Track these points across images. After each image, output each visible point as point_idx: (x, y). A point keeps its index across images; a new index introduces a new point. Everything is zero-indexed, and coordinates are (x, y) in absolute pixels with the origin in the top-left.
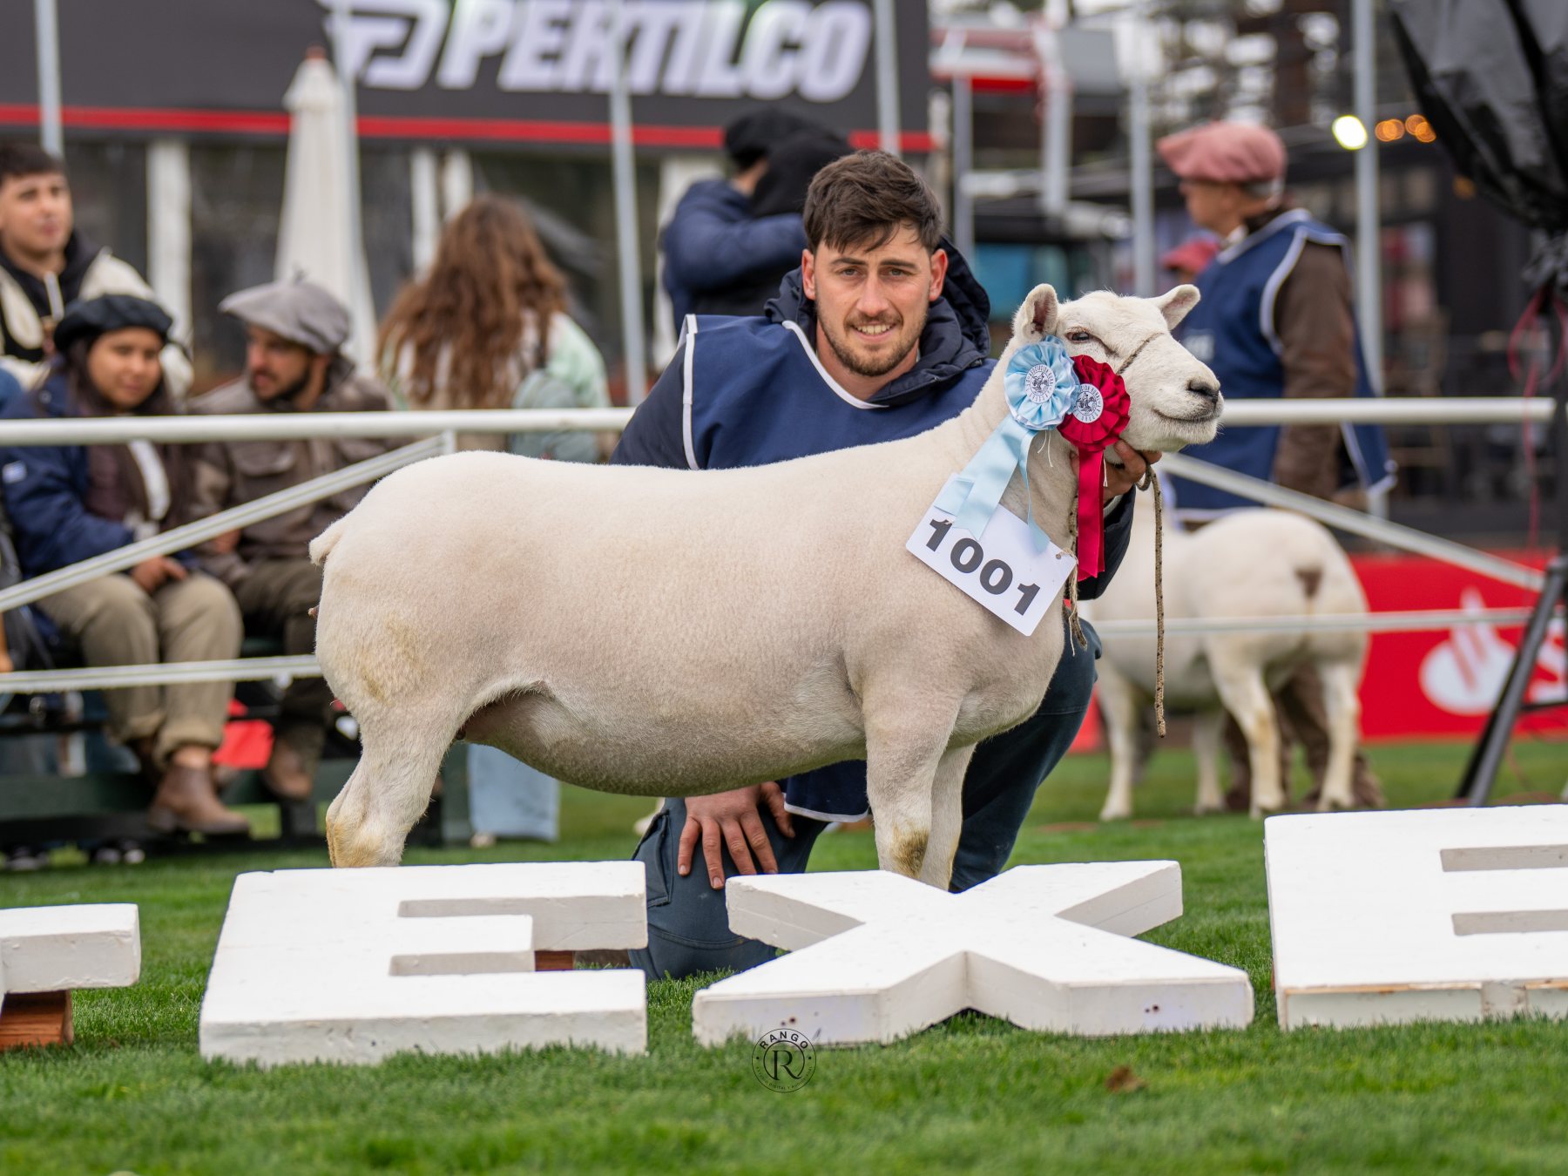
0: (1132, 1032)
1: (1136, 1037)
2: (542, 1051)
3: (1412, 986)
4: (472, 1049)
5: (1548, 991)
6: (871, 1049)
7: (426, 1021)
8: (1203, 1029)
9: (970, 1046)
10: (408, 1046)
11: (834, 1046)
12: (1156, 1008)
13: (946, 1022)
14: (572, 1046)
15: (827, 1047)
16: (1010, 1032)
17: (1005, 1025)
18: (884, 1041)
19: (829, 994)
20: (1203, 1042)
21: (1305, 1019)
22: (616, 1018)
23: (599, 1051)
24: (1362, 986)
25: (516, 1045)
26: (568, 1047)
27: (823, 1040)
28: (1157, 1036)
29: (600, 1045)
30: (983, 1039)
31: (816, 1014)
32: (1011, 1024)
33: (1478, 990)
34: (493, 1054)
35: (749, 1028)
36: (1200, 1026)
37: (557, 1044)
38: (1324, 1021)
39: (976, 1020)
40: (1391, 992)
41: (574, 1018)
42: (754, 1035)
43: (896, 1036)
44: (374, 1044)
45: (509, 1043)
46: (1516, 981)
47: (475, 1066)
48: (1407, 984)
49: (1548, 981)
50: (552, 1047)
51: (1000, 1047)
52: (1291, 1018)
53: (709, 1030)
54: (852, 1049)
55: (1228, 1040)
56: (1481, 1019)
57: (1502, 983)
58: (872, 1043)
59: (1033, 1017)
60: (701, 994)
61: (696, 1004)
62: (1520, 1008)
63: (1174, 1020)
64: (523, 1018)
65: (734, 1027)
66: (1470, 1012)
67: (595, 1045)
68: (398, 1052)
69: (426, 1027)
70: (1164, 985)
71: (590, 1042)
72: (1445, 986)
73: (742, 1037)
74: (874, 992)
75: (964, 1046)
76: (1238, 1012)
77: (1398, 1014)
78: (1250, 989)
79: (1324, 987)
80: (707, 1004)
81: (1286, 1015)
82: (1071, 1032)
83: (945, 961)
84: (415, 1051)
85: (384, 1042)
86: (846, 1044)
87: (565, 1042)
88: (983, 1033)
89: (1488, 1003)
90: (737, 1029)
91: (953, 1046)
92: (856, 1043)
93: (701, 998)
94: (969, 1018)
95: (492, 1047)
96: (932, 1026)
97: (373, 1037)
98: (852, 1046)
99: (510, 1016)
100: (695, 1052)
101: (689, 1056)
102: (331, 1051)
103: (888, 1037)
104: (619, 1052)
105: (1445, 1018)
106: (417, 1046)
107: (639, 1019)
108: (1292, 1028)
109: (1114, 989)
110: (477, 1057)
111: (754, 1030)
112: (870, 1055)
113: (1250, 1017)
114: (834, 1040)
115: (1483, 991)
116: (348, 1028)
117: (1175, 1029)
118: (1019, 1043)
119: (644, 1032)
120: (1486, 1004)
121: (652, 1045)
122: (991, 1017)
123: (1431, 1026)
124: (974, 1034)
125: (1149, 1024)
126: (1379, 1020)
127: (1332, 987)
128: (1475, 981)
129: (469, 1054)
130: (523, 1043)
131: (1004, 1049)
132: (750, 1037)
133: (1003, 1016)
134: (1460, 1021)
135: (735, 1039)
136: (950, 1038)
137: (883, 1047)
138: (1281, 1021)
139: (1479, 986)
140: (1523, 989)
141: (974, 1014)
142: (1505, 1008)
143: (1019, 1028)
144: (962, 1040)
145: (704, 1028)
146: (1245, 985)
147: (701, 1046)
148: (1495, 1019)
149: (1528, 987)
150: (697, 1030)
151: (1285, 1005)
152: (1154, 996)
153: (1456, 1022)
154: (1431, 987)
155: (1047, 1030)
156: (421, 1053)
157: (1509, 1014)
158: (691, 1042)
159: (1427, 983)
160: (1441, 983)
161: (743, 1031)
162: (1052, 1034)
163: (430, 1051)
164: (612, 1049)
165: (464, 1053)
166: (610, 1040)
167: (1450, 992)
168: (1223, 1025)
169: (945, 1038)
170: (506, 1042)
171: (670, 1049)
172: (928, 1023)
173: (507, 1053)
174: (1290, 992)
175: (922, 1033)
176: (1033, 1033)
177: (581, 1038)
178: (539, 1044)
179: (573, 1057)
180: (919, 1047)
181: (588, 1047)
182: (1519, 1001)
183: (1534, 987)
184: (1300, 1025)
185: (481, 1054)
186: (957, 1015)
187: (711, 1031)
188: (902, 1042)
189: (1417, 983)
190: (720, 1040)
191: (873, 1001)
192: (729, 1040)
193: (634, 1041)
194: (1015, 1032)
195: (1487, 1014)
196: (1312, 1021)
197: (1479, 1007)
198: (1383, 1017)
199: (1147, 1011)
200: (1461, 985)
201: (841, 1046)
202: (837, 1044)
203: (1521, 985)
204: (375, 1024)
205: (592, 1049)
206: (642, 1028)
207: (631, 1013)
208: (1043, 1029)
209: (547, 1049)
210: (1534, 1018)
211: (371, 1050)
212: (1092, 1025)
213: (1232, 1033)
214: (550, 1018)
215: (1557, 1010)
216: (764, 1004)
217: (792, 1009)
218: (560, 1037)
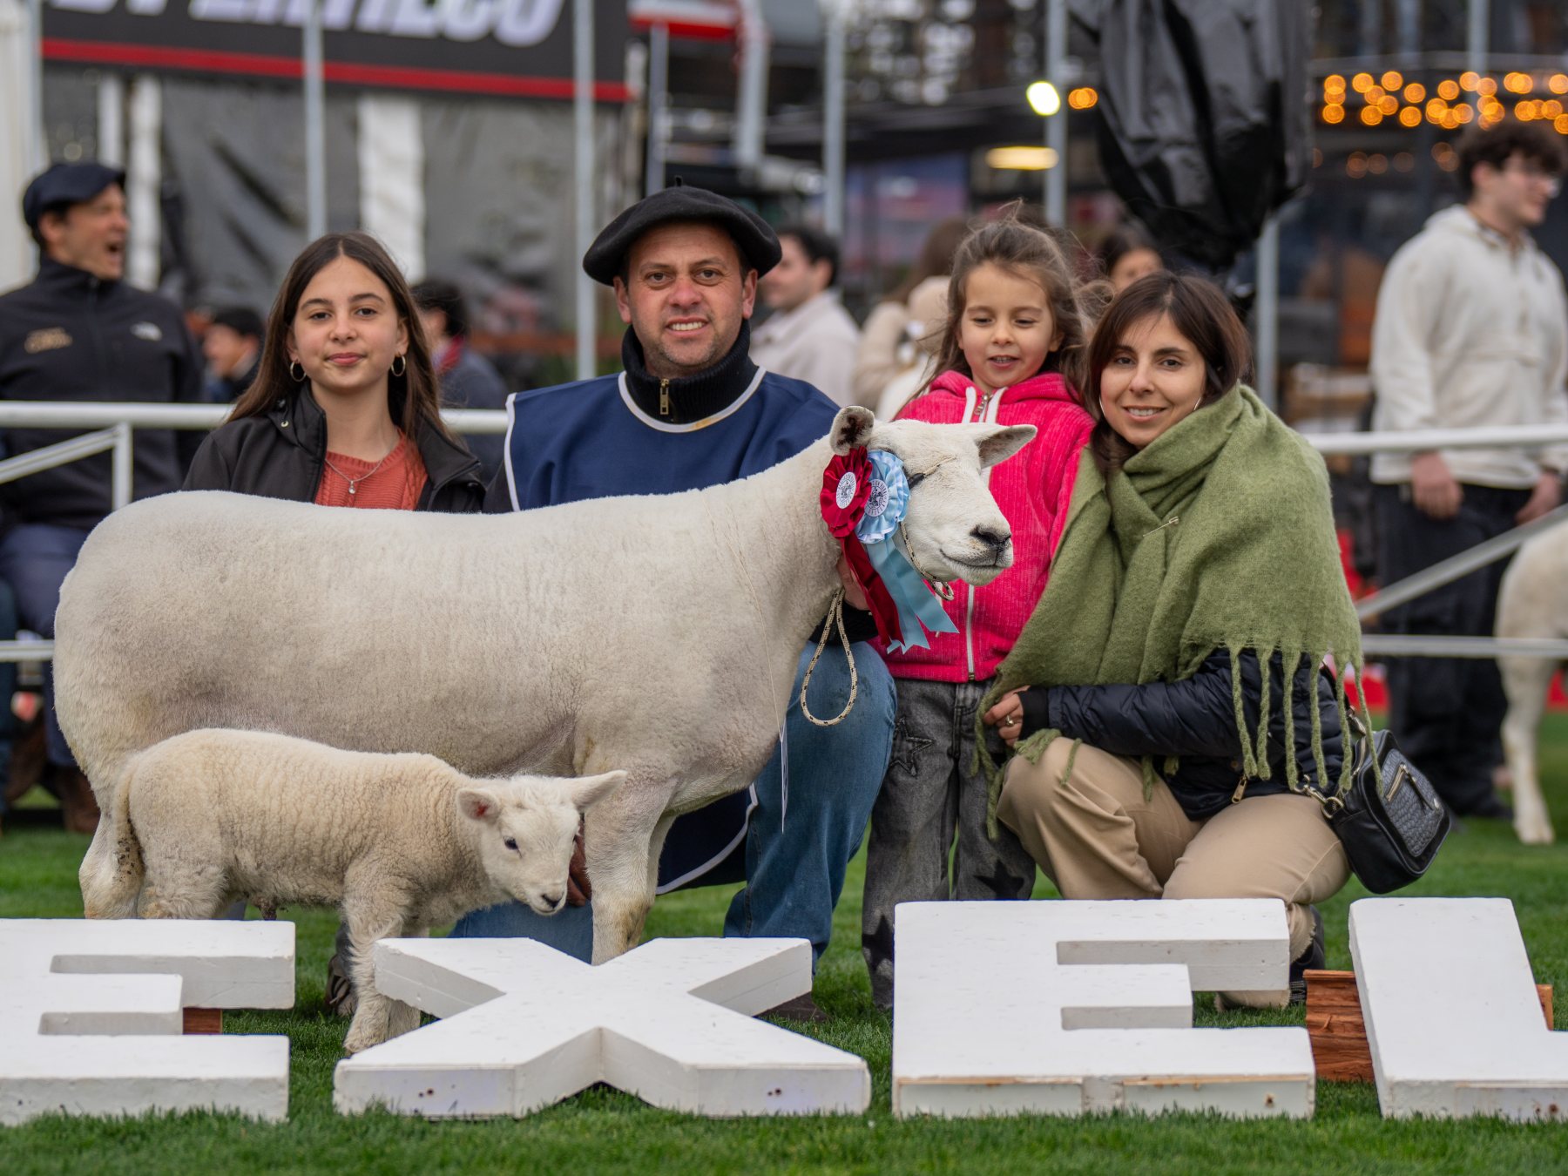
0: (755, 1113)
1: (758, 1119)
2: (185, 1115)
3: (1018, 1079)
4: (117, 1112)
5: (1144, 1088)
6: (504, 1124)
7: (73, 1083)
8: (822, 1114)
9: (599, 1124)
10: (54, 1107)
11: (469, 1118)
12: (778, 1091)
13: (577, 1095)
14: (214, 1111)
15: (461, 1119)
16: (638, 1109)
17: (635, 1102)
18: (518, 1115)
19: (467, 1068)
20: (820, 1128)
21: (917, 1108)
22: (259, 1084)
23: (241, 1116)
24: (972, 1078)
25: (160, 1110)
26: (211, 1113)
27: (459, 1112)
28: (776, 1120)
29: (243, 1111)
30: (612, 1116)
31: (453, 1087)
32: (640, 1100)
33: (1078, 1085)
34: (137, 1116)
35: (388, 1098)
36: (819, 1111)
37: (200, 1109)
38: (937, 1112)
39: (608, 1095)
40: (998, 1085)
41: (218, 1083)
42: (392, 1106)
43: (529, 1110)
44: (20, 1103)
45: (154, 1107)
46: (1115, 1077)
47: (118, 1131)
48: (1012, 1078)
49: (1145, 1079)
50: (195, 1111)
51: (627, 1126)
52: (904, 1106)
53: (348, 1099)
54: (486, 1122)
55: (844, 1128)
56: (1080, 1112)
57: (1101, 1079)
58: (505, 1116)
59: (661, 1095)
60: (343, 1063)
61: (338, 1072)
62: (1118, 1103)
63: (794, 1104)
64: (167, 1082)
65: (373, 1097)
66: (1072, 1107)
67: (238, 1109)
68: (44, 1113)
69: (72, 1088)
70: (787, 1070)
71: (233, 1108)
72: (1048, 1080)
73: (380, 1106)
74: (510, 1067)
75: (594, 1123)
76: (855, 1098)
77: (1007, 1106)
78: (868, 1076)
79: (935, 1078)
80: (348, 1074)
81: (899, 1104)
82: (696, 1112)
83: (581, 1037)
84: (60, 1112)
85: (30, 1102)
86: (481, 1116)
87: (208, 1107)
88: (613, 1109)
89: (1088, 1097)
90: (377, 1099)
91: (584, 1123)
92: (491, 1116)
93: (343, 1067)
94: (600, 1093)
95: (137, 1110)
96: (565, 1100)
97: (20, 1096)
98: (487, 1118)
99: (155, 1080)
100: (334, 1122)
101: (329, 1127)
103: (522, 1112)
104: (260, 1118)
105: (1049, 1112)
106: (62, 1107)
107: (281, 1086)
108: (905, 1115)
109: (739, 1072)
110: (121, 1121)
111: (392, 1100)
112: (503, 1130)
113: (866, 1103)
114: (469, 1112)
115: (1083, 1087)
117: (795, 1113)
118: (646, 1122)
119: (285, 1099)
120: (1086, 1098)
121: (293, 1111)
122: (622, 1092)
123: (1034, 1118)
124: (605, 1110)
125: (771, 1107)
126: (987, 1110)
127: (943, 1078)
128: (1077, 1077)
129: (114, 1117)
130: (167, 1107)
131: (632, 1129)
132: (389, 1107)
133: (633, 1092)
134: (1063, 1115)
135: (373, 1109)
136: (581, 1115)
137: (516, 1121)
138: (895, 1109)
139: (1080, 1081)
140: (1122, 1085)
141: (606, 1089)
142: (1103, 1103)
143: (648, 1105)
144: (592, 1116)
145: (344, 1097)
146: (863, 1072)
147: (341, 1114)
148: (1095, 1114)
149: (1125, 1083)
150: (337, 1097)
151: (899, 1095)
152: (777, 1080)
153: (1058, 1114)
154: (1035, 1080)
155: (674, 1107)
156: (66, 1116)
157: (1109, 1108)
158: (330, 1109)
159: (1032, 1077)
160: (1045, 1077)
161: (382, 1101)
162: (678, 1113)
163: (75, 1111)
164: (254, 1114)
165: (109, 1117)
166: (252, 1107)
167: (1053, 1086)
168: (841, 1111)
169: (576, 1114)
170: (151, 1105)
171: (309, 1117)
172: (560, 1097)
173: (150, 1115)
174: (903, 1082)
175: (555, 1107)
176: (661, 1111)
177: (225, 1103)
178: (183, 1109)
179: (216, 1125)
180: (552, 1123)
181: (230, 1112)
182: (1117, 1096)
183: (1131, 1084)
184: (913, 1114)
185: (126, 1116)
186: (589, 1088)
187: (351, 1100)
188: (534, 1115)
189: (1022, 1077)
190: (359, 1109)
191: (508, 1075)
192: (368, 1110)
193: (274, 1109)
194: (644, 1110)
195: (1087, 1108)
196: (925, 1109)
197: (1080, 1101)
198: (991, 1108)
199: (770, 1094)
200: (1063, 1080)
201: (477, 1118)
202: (473, 1116)
203: (1120, 1081)
204: (22, 1084)
205: (234, 1116)
206: (284, 1094)
207: (274, 1080)
208: (670, 1108)
209: (191, 1113)
210: (1132, 1114)
211: (18, 1109)
212: (720, 1105)
213: (849, 1119)
214: (194, 1083)
215: (1152, 1107)
216: (404, 1076)
217: (431, 1081)
218: (204, 1102)
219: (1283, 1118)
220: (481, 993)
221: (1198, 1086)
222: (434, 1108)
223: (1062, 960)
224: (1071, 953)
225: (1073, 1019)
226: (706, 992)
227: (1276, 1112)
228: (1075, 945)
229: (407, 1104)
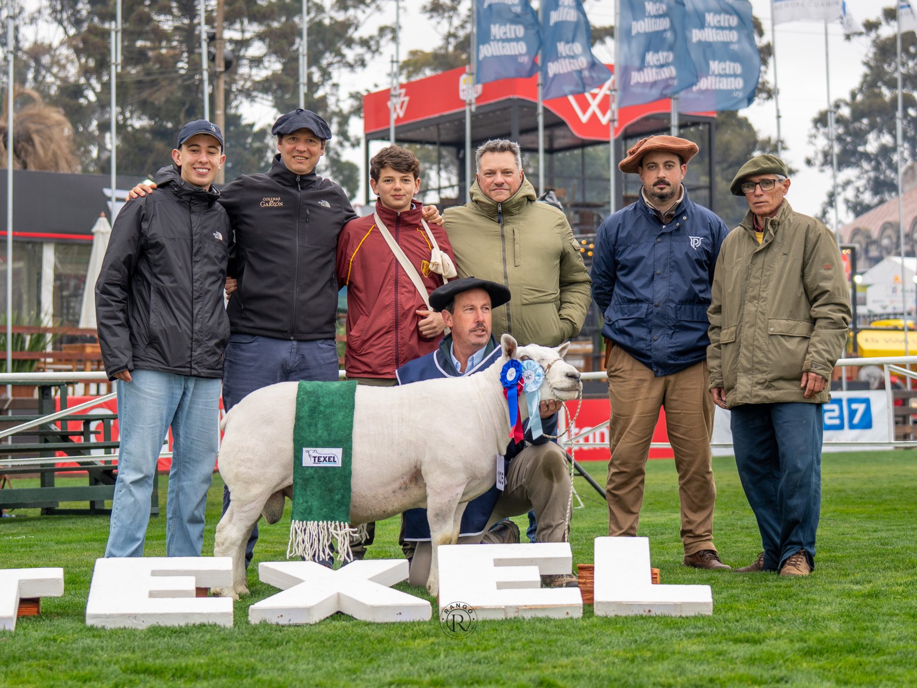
0: (393, 621)
1: (394, 623)
2: (199, 625)
3: (482, 607)
4: (176, 624)
5: (525, 609)
6: (307, 627)
7: (161, 615)
8: (415, 621)
9: (339, 626)
10: (155, 623)
11: (295, 625)
12: (400, 614)
13: (331, 616)
15: (292, 625)
16: (352, 621)
17: (351, 618)
18: (312, 623)
19: (294, 607)
20: (415, 626)
22: (223, 615)
23: (218, 625)
25: (190, 623)
26: (207, 624)
27: (291, 622)
28: (401, 623)
29: (218, 623)
30: (344, 623)
31: (289, 614)
32: (354, 617)
33: (503, 609)
34: (183, 626)
35: (267, 618)
37: (204, 623)
39: (341, 616)
40: (476, 609)
41: (210, 614)
42: (269, 621)
43: (315, 621)
44: (144, 622)
46: (516, 606)
47: (177, 630)
49: (525, 606)
50: (202, 624)
51: (350, 626)
53: (254, 619)
54: (301, 626)
55: (423, 626)
56: (503, 618)
57: (511, 607)
58: (307, 624)
59: (361, 616)
60: (252, 606)
61: (250, 609)
62: (516, 614)
63: (405, 618)
64: (193, 614)
65: (262, 618)
66: (500, 616)
67: (216, 623)
68: (152, 625)
69: (160, 617)
70: (403, 606)
72: (493, 607)
73: (265, 621)
74: (308, 607)
75: (337, 625)
76: (427, 615)
78: (431, 607)
80: (253, 610)
82: (372, 621)
83: (333, 596)
84: (157, 625)
85: (147, 621)
86: (299, 624)
88: (343, 620)
89: (506, 613)
91: (333, 625)
92: (302, 624)
94: (339, 615)
95: (183, 624)
96: (327, 618)
97: (144, 620)
99: (188, 613)
100: (249, 627)
101: (248, 629)
102: (129, 624)
104: (224, 626)
105: (493, 618)
106: (158, 623)
107: (231, 615)
109: (387, 607)
111: (269, 619)
113: (431, 617)
114: (295, 623)
115: (505, 609)
116: (135, 616)
117: (406, 621)
118: (356, 625)
121: (235, 624)
122: (346, 615)
123: (488, 621)
124: (341, 621)
125: (398, 619)
128: (502, 606)
129: (175, 626)
130: (193, 623)
131: (351, 628)
132: (267, 621)
133: (351, 615)
134: (498, 619)
135: (263, 622)
136: (332, 623)
137: (311, 625)
140: (517, 609)
141: (341, 613)
142: (511, 615)
143: (356, 619)
144: (336, 623)
145: (252, 618)
146: (429, 606)
147: (251, 624)
148: (508, 619)
149: (519, 608)
150: (250, 618)
152: (399, 610)
153: (496, 619)
154: (488, 607)
155: (365, 620)
156: (159, 626)
157: (513, 616)
158: (248, 623)
161: (265, 619)
163: (162, 624)
164: (222, 625)
165: (173, 626)
166: (220, 622)
167: (494, 609)
168: (422, 620)
169: (330, 623)
170: (187, 622)
171: (241, 625)
172: (326, 616)
173: (187, 625)
175: (324, 620)
176: (361, 621)
177: (211, 621)
178: (198, 623)
179: (209, 628)
180: (323, 626)
181: (214, 624)
182: (516, 612)
183: (521, 608)
185: (179, 626)
186: (335, 614)
188: (317, 623)
190: (258, 622)
191: (308, 610)
192: (261, 622)
193: (229, 623)
195: (506, 617)
197: (503, 614)
199: (397, 614)
200: (498, 607)
201: (297, 624)
204: (144, 615)
206: (232, 618)
207: (228, 613)
210: (521, 618)
211: (143, 624)
212: (380, 619)
213: (424, 623)
214: (201, 614)
215: (528, 616)
216: (272, 611)
217: (282, 612)
218: (205, 621)
219: (571, 618)
220: (297, 581)
221: (543, 608)
222: (283, 621)
223: (495, 565)
224: (499, 563)
225: (501, 586)
226: (373, 579)
227: (569, 616)
228: (500, 560)
229: (273, 620)
